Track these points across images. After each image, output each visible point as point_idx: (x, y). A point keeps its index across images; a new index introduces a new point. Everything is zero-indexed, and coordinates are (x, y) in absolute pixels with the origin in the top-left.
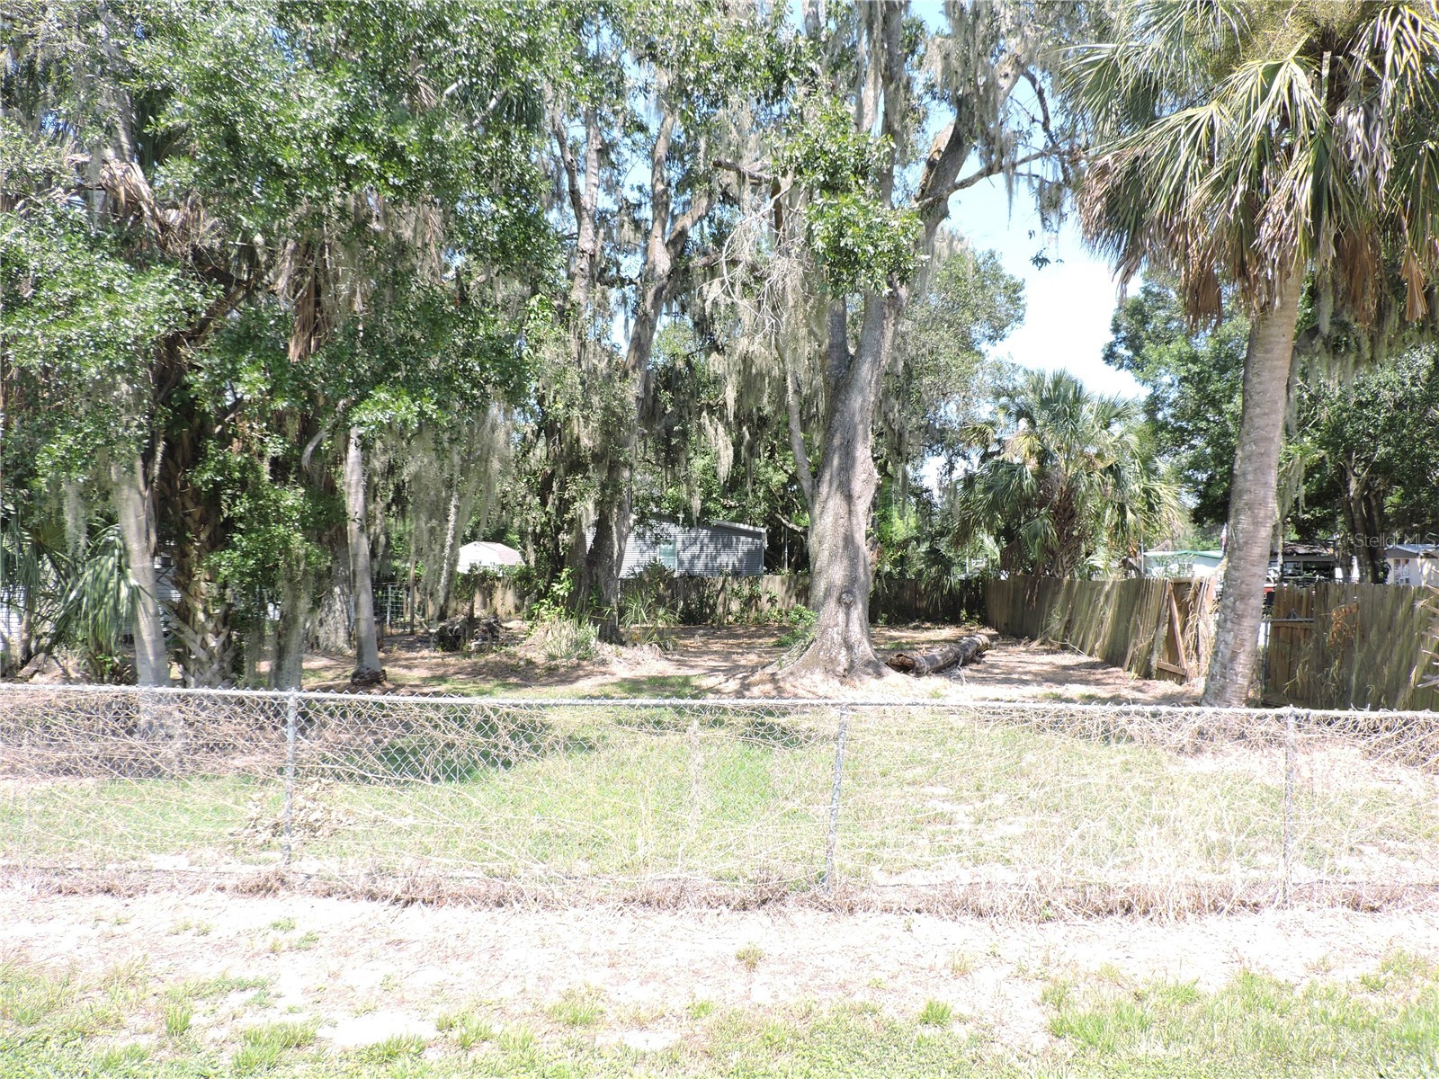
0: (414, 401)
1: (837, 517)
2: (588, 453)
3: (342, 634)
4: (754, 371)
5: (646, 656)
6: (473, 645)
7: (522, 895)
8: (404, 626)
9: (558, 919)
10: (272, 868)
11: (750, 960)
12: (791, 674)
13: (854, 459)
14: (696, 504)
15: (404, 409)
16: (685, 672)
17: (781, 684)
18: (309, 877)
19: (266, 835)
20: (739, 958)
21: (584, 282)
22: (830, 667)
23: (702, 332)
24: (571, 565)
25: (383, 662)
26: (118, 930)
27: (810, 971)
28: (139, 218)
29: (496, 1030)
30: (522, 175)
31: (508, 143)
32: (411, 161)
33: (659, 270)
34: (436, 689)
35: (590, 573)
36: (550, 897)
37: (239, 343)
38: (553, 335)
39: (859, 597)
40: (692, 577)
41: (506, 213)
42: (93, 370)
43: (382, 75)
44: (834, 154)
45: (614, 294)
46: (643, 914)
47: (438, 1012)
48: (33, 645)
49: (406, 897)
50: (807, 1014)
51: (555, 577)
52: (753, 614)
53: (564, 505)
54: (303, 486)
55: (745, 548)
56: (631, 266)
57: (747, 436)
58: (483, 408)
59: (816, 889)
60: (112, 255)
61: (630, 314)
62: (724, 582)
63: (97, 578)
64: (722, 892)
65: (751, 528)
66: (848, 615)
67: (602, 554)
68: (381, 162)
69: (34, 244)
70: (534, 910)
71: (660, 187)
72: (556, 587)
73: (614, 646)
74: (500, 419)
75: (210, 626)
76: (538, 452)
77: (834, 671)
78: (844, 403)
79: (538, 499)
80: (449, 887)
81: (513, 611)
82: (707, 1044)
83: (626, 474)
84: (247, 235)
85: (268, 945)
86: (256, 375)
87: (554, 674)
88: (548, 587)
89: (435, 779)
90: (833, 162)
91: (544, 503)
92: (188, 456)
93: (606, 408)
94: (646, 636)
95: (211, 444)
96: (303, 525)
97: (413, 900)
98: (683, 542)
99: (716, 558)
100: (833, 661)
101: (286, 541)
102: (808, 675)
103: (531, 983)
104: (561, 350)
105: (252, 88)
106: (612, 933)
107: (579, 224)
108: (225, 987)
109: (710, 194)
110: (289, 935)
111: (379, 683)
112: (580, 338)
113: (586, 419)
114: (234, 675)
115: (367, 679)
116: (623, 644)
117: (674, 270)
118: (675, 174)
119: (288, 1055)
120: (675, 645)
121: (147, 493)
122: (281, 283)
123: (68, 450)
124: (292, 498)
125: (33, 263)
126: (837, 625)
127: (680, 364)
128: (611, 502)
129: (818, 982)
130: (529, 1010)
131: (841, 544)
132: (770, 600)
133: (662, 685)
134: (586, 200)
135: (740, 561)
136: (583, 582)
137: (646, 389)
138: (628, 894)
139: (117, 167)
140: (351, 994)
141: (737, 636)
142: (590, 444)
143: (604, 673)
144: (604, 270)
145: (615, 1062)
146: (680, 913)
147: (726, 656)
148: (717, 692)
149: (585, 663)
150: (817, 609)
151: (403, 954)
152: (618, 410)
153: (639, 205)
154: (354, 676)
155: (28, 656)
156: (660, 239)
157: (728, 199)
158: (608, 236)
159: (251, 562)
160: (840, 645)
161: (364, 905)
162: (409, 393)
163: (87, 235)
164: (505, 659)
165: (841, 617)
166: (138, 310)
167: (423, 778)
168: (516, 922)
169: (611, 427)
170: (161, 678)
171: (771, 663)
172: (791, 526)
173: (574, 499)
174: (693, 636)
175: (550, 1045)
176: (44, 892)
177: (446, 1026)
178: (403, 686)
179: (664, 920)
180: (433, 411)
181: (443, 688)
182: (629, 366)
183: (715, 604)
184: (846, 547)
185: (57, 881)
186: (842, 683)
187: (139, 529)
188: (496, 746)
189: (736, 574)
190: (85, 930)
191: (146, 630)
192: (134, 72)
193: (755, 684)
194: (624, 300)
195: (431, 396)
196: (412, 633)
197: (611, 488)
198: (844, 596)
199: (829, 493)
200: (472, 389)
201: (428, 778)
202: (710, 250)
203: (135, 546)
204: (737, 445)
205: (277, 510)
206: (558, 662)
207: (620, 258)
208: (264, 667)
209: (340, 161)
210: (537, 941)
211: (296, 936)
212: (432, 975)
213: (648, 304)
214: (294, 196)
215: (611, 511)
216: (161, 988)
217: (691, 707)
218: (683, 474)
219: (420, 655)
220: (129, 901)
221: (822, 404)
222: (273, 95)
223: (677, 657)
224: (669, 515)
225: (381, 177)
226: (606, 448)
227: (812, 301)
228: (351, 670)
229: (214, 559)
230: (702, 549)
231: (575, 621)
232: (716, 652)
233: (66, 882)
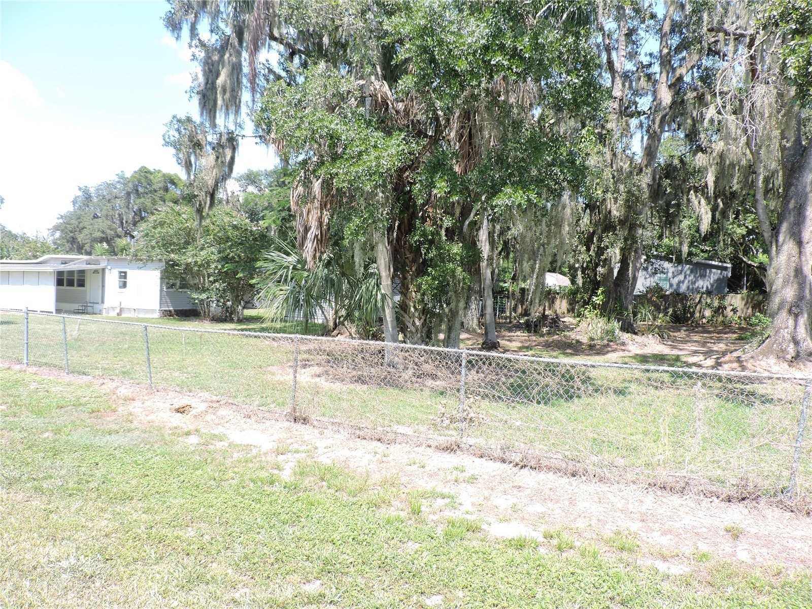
0: (524, 193)
1: (790, 256)
2: (616, 220)
3: (475, 321)
4: (728, 162)
5: (650, 342)
6: (545, 330)
7: (587, 472)
8: (506, 318)
9: (608, 489)
10: (454, 439)
11: (735, 534)
12: (752, 357)
13: (804, 217)
14: (685, 249)
15: (520, 197)
16: (676, 352)
17: (745, 364)
18: (471, 446)
19: (448, 422)
20: (727, 530)
21: (616, 117)
22: (781, 354)
23: (691, 141)
24: (604, 285)
25: (498, 337)
26: (384, 459)
27: (777, 546)
28: (387, 109)
29: (577, 544)
30: (585, 57)
31: (578, 38)
32: (526, 57)
33: (664, 104)
34: (526, 353)
35: (616, 291)
36: (603, 475)
37: (434, 168)
38: (595, 150)
39: (805, 309)
40: (678, 294)
41: (576, 81)
42: (369, 187)
43: (508, 12)
44: (803, 9)
45: (634, 122)
46: (661, 494)
47: (543, 528)
48: (338, 320)
49: (522, 464)
50: (779, 574)
51: (594, 293)
52: (721, 318)
53: (601, 251)
54: (462, 242)
55: (716, 277)
56: (644, 103)
57: (721, 205)
58: (560, 196)
59: (780, 497)
60: (375, 129)
61: (645, 133)
62: (701, 298)
63: (367, 289)
64: (714, 489)
65: (720, 264)
66: (796, 321)
67: (623, 280)
68: (509, 60)
69: (344, 128)
70: (594, 481)
71: (665, 51)
72: (595, 298)
73: (629, 335)
74: (568, 201)
75: (417, 314)
76: (585, 220)
77: (784, 358)
78: (798, 179)
79: (584, 248)
80: (544, 462)
81: (566, 312)
82: (709, 578)
83: (640, 231)
84: (435, 111)
85: (454, 477)
86: (443, 183)
87: (593, 349)
88: (590, 299)
89: (539, 403)
90: (802, 15)
91: (588, 250)
92: (407, 228)
93: (629, 192)
94: (650, 330)
95: (418, 222)
96: (462, 263)
97: (525, 466)
98: (673, 273)
99: (695, 282)
100: (783, 351)
101: (453, 271)
102: (765, 359)
103: (594, 522)
104: (601, 159)
105: (443, 30)
106: (642, 502)
107: (613, 82)
108: (435, 495)
109: (700, 51)
110: (463, 474)
111: (496, 348)
112: (612, 151)
113: (616, 199)
114: (427, 340)
115: (490, 345)
116: (636, 333)
117: (674, 103)
118: (675, 41)
119: (469, 535)
120: (669, 336)
121: (389, 248)
122: (453, 134)
123: (357, 226)
124: (456, 249)
125: (344, 137)
126: (787, 327)
127: (676, 162)
128: (630, 249)
129: (784, 555)
130: (594, 536)
131: (792, 274)
132: (733, 310)
133: (661, 359)
134: (617, 66)
135: (712, 286)
136: (611, 296)
137: (654, 179)
138: (650, 481)
139: (377, 84)
140: (496, 510)
141: (709, 332)
142: (618, 214)
143: (624, 350)
144: (627, 108)
145: (650, 576)
146: (685, 497)
147: (704, 344)
148: (699, 366)
149: (612, 343)
150: (772, 316)
151: (520, 494)
152: (636, 193)
153: (650, 65)
154: (483, 344)
155: (336, 326)
156: (665, 84)
157: (713, 52)
158: (630, 87)
159: (437, 282)
160: (789, 341)
161: (499, 465)
162: (522, 188)
163: (365, 120)
164: (564, 339)
165: (791, 322)
166: (388, 155)
167: (531, 401)
168: (583, 487)
169: (631, 204)
170: (395, 340)
171: (736, 350)
172: (750, 262)
173: (607, 247)
174: (679, 331)
175: (609, 558)
176: (353, 437)
177: (548, 536)
178: (508, 351)
179: (675, 499)
180: (535, 198)
181: (530, 353)
182: (643, 165)
183: (694, 312)
184: (796, 276)
185: (358, 432)
186: (790, 366)
187: (385, 265)
188: (573, 387)
189: (709, 293)
190: (370, 456)
191: (389, 315)
192: (386, 33)
193: (726, 363)
194: (641, 125)
195: (534, 190)
196: (510, 322)
197: (631, 239)
198: (793, 308)
199: (784, 240)
200: (555, 185)
201: (535, 402)
202: (699, 87)
203: (384, 274)
204: (714, 210)
205: (449, 255)
206: (595, 342)
207: (637, 99)
208: (442, 336)
209: (487, 63)
210: (596, 499)
211: (467, 475)
212: (538, 508)
213: (657, 126)
214: (463, 86)
215: (630, 254)
216: (406, 491)
217: (697, 374)
218: (677, 231)
219: (515, 334)
220: (388, 446)
221: (779, 180)
222: (453, 33)
223: (670, 343)
224: (665, 256)
225: (509, 68)
226: (628, 216)
227: (783, 112)
228: (481, 341)
229: (419, 280)
230: (685, 277)
231: (606, 319)
232: (696, 341)
233: (361, 433)
